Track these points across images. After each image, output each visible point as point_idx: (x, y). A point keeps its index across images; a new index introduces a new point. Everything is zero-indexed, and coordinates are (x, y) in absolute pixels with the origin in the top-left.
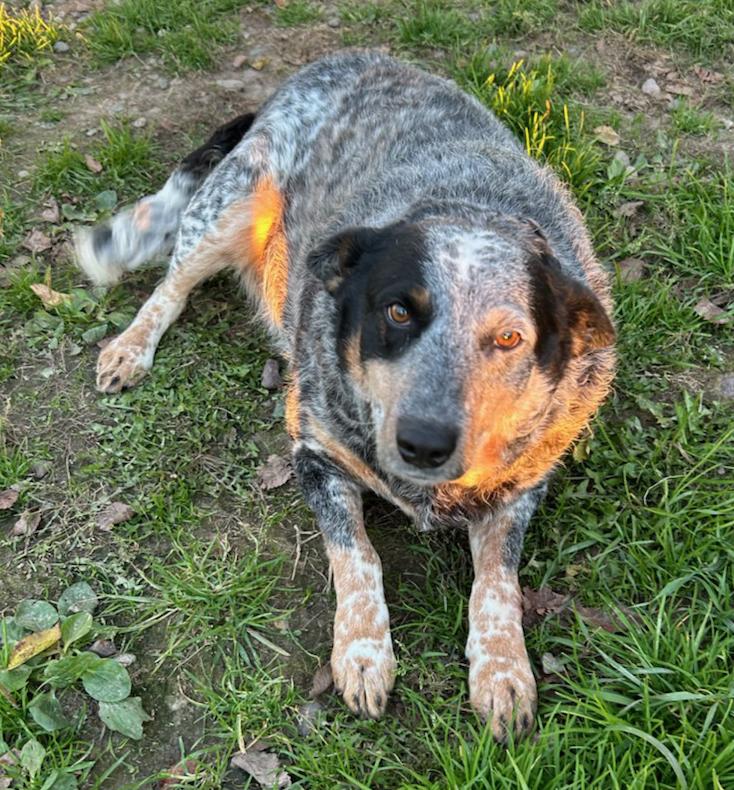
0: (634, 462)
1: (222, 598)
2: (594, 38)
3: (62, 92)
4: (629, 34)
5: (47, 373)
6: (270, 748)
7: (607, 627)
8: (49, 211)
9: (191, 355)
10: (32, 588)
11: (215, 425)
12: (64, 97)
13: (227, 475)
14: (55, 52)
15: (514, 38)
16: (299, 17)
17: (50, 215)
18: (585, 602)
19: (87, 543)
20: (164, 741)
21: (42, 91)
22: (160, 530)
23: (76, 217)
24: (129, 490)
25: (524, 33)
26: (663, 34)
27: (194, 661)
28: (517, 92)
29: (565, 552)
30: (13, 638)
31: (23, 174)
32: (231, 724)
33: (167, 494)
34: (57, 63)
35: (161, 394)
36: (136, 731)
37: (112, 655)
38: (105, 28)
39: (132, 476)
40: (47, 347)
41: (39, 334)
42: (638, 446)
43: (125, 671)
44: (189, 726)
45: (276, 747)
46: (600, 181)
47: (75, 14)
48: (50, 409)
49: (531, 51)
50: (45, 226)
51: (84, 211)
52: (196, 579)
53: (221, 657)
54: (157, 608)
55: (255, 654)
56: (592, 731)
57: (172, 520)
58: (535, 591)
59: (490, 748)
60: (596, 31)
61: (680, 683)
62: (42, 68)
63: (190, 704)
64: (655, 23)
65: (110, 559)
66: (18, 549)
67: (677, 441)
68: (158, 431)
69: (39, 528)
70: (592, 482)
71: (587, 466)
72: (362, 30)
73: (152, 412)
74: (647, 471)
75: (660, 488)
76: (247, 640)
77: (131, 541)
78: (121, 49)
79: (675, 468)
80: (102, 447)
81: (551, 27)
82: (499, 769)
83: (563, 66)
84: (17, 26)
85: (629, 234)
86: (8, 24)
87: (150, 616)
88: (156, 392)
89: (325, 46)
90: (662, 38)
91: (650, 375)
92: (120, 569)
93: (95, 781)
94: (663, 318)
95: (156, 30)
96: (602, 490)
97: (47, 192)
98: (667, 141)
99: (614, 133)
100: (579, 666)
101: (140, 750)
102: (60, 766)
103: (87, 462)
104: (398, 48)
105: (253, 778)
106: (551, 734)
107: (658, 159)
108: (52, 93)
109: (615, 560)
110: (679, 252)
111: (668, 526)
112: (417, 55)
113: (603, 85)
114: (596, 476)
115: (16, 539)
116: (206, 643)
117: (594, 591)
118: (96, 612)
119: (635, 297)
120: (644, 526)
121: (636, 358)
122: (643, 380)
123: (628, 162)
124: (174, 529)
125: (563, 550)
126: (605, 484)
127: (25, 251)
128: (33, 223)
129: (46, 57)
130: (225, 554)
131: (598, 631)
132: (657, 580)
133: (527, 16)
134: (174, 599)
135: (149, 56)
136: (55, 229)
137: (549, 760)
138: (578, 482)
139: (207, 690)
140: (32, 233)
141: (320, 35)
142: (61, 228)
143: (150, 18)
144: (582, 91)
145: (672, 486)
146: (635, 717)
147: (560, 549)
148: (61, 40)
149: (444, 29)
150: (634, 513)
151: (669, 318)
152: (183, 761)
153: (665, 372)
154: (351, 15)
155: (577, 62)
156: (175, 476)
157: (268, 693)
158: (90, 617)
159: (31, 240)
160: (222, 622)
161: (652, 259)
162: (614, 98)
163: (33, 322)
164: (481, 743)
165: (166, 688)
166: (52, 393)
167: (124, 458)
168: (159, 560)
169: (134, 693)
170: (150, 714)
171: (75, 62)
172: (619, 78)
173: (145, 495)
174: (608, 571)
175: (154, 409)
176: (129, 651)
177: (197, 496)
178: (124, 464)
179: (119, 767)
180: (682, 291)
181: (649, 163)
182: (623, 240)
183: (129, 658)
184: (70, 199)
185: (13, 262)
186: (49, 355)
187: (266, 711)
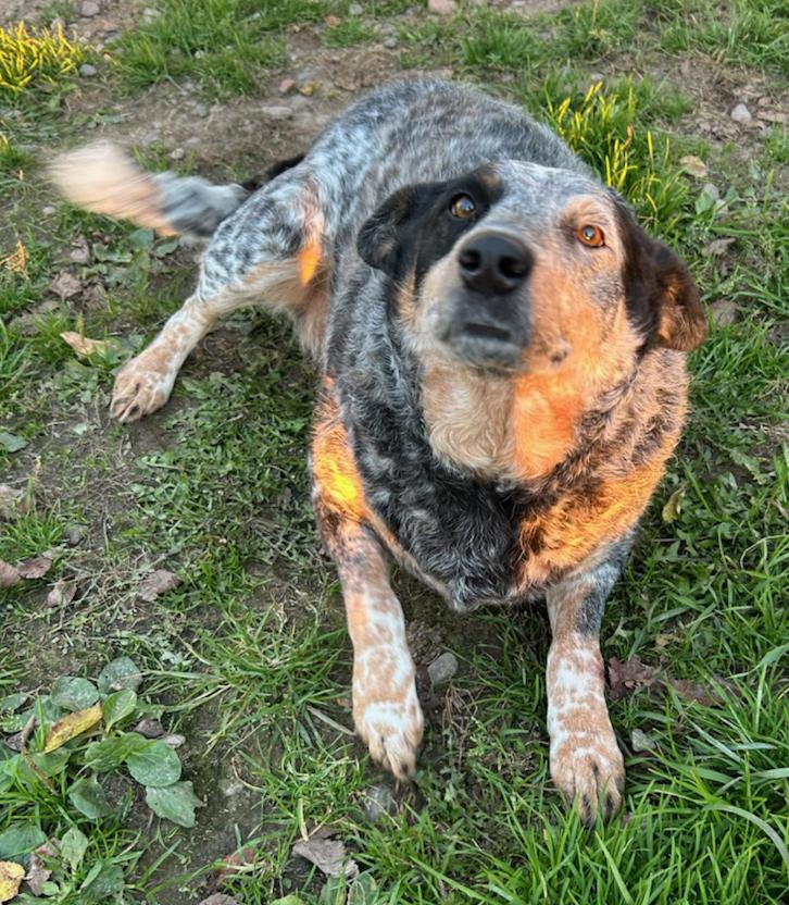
0: (730, 522)
1: (281, 673)
2: (678, 61)
3: (90, 120)
4: (717, 55)
5: (80, 429)
6: (335, 835)
7: (703, 701)
8: (79, 251)
9: (239, 408)
10: (69, 664)
11: (268, 485)
12: (92, 125)
13: (281, 540)
14: (81, 75)
15: (591, 60)
16: (352, 36)
17: (80, 256)
18: (677, 674)
19: (128, 615)
20: (219, 829)
21: (67, 119)
22: (209, 600)
23: (109, 258)
24: (175, 557)
25: (601, 54)
26: (754, 55)
27: (250, 742)
28: (595, 118)
29: (655, 620)
30: (48, 718)
31: (48, 210)
32: (291, 809)
33: (216, 561)
34: (83, 88)
35: (207, 451)
36: (188, 818)
37: (159, 736)
38: (136, 49)
39: (176, 541)
40: (79, 401)
41: (71, 386)
42: (733, 505)
43: (174, 754)
44: (246, 812)
45: (342, 833)
46: (687, 215)
47: (102, 35)
48: (84, 469)
49: (609, 74)
50: (74, 268)
51: (118, 251)
52: (250, 652)
53: (279, 737)
54: (208, 684)
55: (316, 733)
56: (688, 811)
57: (222, 589)
58: (623, 663)
59: (577, 833)
60: (680, 52)
61: (783, 760)
62: (67, 93)
63: (245, 788)
64: (745, 43)
65: (154, 632)
66: (52, 622)
67: (776, 498)
68: (204, 491)
69: (75, 599)
70: (683, 543)
71: (677, 527)
72: (422, 51)
73: (198, 471)
74: (744, 531)
75: (758, 551)
76: (308, 719)
77: (177, 612)
78: (154, 72)
79: (774, 528)
80: (144, 510)
81: (631, 48)
82: (587, 854)
83: (645, 90)
84: (38, 47)
85: (719, 274)
86: (28, 45)
87: (200, 693)
88: (201, 450)
89: (381, 69)
90: (754, 60)
91: (745, 427)
92: (166, 643)
93: (143, 872)
94: (759, 366)
95: (193, 52)
96: (694, 553)
97: (76, 231)
98: (760, 173)
99: (701, 164)
100: (673, 744)
101: (192, 838)
102: (104, 857)
103: (126, 526)
104: (462, 71)
105: (317, 867)
106: (644, 815)
107: (750, 192)
108: (78, 122)
109: (710, 628)
110: (775, 293)
111: (768, 589)
112: (483, 78)
113: (689, 111)
114: (687, 537)
115: (50, 611)
116: (262, 723)
117: (686, 662)
118: (140, 689)
119: (728, 342)
120: (741, 591)
121: (730, 409)
122: (738, 431)
123: (717, 196)
124: (224, 599)
125: (653, 617)
126: (698, 546)
127: (52, 295)
128: (62, 265)
129: (70, 81)
130: (282, 626)
131: (693, 704)
132: (755, 649)
133: (604, 35)
134: (227, 675)
135: (186, 81)
136: (85, 271)
137: (641, 843)
138: (667, 545)
139: (265, 772)
140: (60, 276)
141: (376, 57)
142: (92, 270)
143: (187, 38)
144: (666, 118)
145: (771, 548)
146: (736, 796)
147: (649, 616)
148: (88, 63)
149: (513, 49)
150: (730, 577)
151: (765, 365)
152: (240, 850)
153: (761, 424)
154: (409, 35)
155: (660, 86)
156: (225, 541)
157: (332, 775)
158: (134, 695)
159: (59, 284)
160: (280, 700)
161: (745, 301)
162: (701, 125)
163: (63, 374)
164: (567, 826)
165: (219, 772)
166: (86, 451)
167: (166, 521)
168: (209, 633)
169: (184, 777)
170: (202, 799)
171: (104, 87)
172: (707, 104)
173: (192, 562)
174: (702, 640)
175: (199, 467)
176: (178, 732)
177: (249, 563)
178: (168, 528)
179: (169, 857)
180: (779, 336)
181: (741, 196)
182: (713, 281)
183: (178, 740)
184: (101, 238)
185: (40, 307)
186: (82, 410)
187: (331, 794)
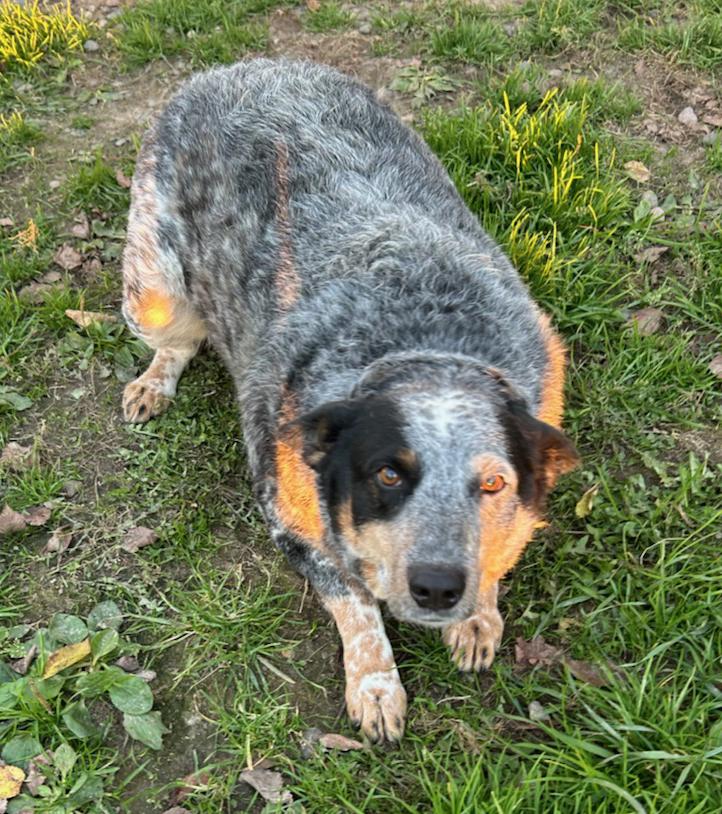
0: (634, 521)
1: (237, 626)
2: (633, 59)
3: (92, 96)
4: (670, 56)
5: (77, 394)
6: (275, 767)
7: (593, 681)
8: (80, 227)
9: (213, 385)
10: (64, 602)
11: (234, 458)
12: (94, 102)
13: (243, 507)
14: (85, 51)
15: (551, 55)
16: (330, 22)
17: (81, 231)
18: (574, 655)
19: (113, 563)
20: (181, 752)
21: (72, 94)
22: (180, 556)
23: (105, 233)
24: (153, 515)
25: (561, 50)
26: (705, 58)
27: (209, 682)
28: (548, 123)
29: (559, 606)
30: (47, 649)
31: (54, 184)
32: (240, 742)
33: (188, 522)
34: (86, 63)
35: (183, 423)
36: (156, 742)
37: (135, 671)
38: (136, 29)
39: (155, 501)
40: (77, 368)
41: (70, 354)
42: (639, 505)
43: (148, 688)
44: (202, 741)
45: (280, 766)
46: (625, 223)
47: (105, 9)
48: (80, 430)
49: (566, 70)
50: (75, 242)
51: (113, 228)
52: (213, 606)
53: (233, 679)
54: (175, 631)
55: (263, 679)
56: (571, 780)
57: (192, 547)
58: (528, 642)
59: (477, 788)
60: (636, 51)
61: (658, 741)
62: (73, 69)
63: (204, 720)
64: (698, 47)
65: (134, 580)
66: (52, 565)
67: (678, 503)
68: (181, 459)
69: (70, 546)
70: (591, 537)
71: (589, 522)
72: (394, 40)
73: (175, 440)
74: (646, 530)
75: (658, 548)
76: (257, 666)
77: (154, 564)
78: (151, 51)
79: (674, 529)
80: (129, 472)
81: (589, 45)
82: (483, 807)
83: (599, 89)
84: (49, 22)
85: (650, 282)
86: (41, 21)
87: (170, 637)
88: (179, 421)
89: (354, 56)
90: (705, 63)
91: (658, 432)
92: (144, 591)
93: (119, 784)
94: (676, 374)
95: (186, 31)
96: (601, 547)
97: (77, 206)
98: (698, 182)
99: (645, 169)
100: (565, 717)
101: (159, 759)
102: (88, 769)
103: (115, 486)
104: (429, 62)
105: (259, 794)
106: (534, 780)
107: (688, 200)
108: (82, 98)
109: (608, 617)
110: (698, 304)
111: (661, 589)
112: (448, 69)
113: (638, 112)
114: (596, 532)
115: (50, 556)
116: (220, 666)
117: (584, 645)
118: (121, 629)
119: (650, 351)
120: (638, 586)
121: (646, 414)
122: (651, 437)
123: (656, 202)
124: (192, 555)
125: (559, 602)
126: (604, 541)
127: (56, 266)
128: (65, 238)
129: (76, 58)
130: (239, 583)
131: (585, 687)
132: (645, 639)
133: (565, 32)
134: (192, 623)
135: (178, 59)
136: (85, 245)
137: (529, 802)
138: (579, 537)
139: (220, 709)
140: (63, 249)
141: (351, 43)
142: (91, 245)
143: (180, 18)
144: (615, 119)
145: (669, 548)
146: (613, 771)
147: (555, 602)
148: (91, 39)
149: (478, 43)
150: (630, 572)
151: (683, 373)
152: (198, 773)
153: (673, 430)
154: (383, 22)
155: (614, 85)
156: (195, 505)
157: (275, 717)
158: (116, 634)
159: (63, 256)
160: (235, 648)
161: (670, 309)
162: (648, 127)
163: (64, 342)
164: (469, 783)
165: (183, 705)
166: (81, 413)
167: (148, 483)
168: (179, 584)
169: (155, 707)
170: (168, 727)
171: (105, 63)
172: (656, 104)
173: (167, 521)
174: (600, 627)
175: (177, 436)
176: (151, 668)
177: (214, 526)
178: (148, 490)
179: (140, 773)
180: (698, 346)
181: (678, 204)
182: (643, 288)
183: (150, 675)
184: (99, 215)
185: (45, 278)
186: (79, 376)
187: (272, 733)
